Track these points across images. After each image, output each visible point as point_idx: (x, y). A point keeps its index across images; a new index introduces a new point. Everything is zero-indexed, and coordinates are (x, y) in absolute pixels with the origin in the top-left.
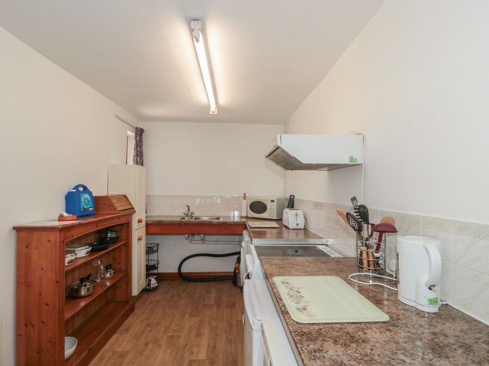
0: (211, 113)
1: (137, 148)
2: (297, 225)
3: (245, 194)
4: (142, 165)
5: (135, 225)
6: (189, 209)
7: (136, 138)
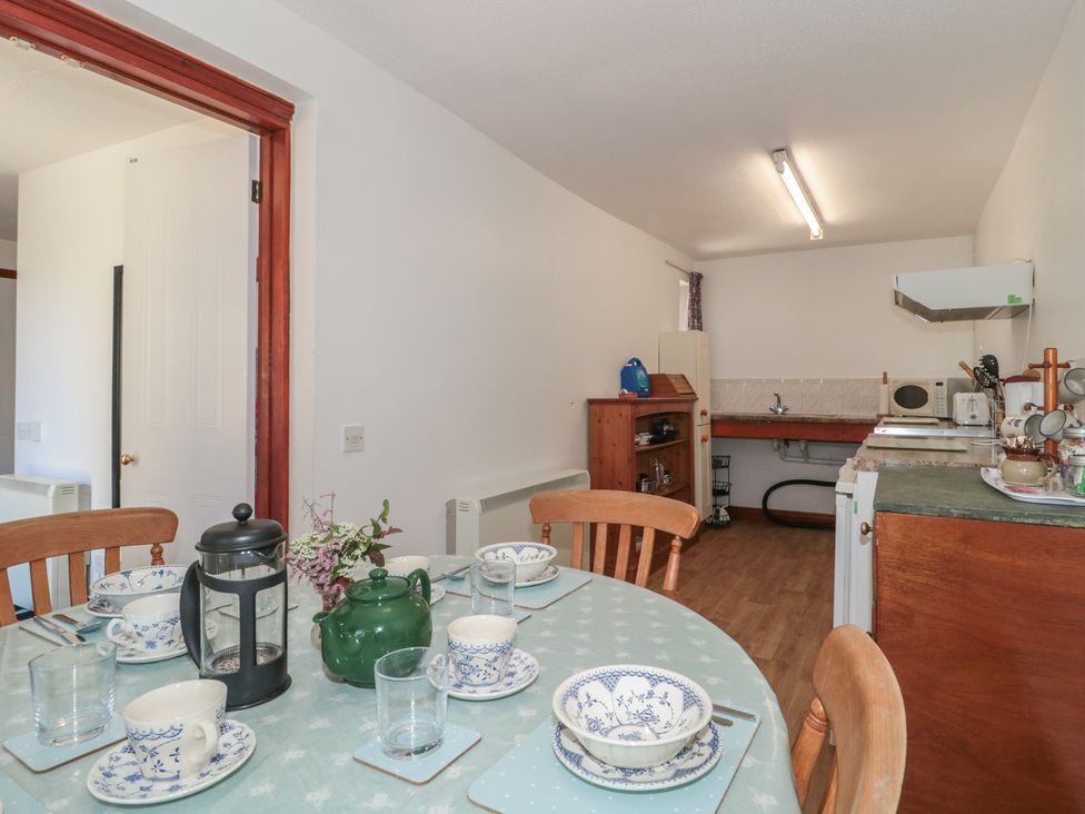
0: (812, 238)
1: (693, 305)
2: (973, 417)
3: (885, 374)
4: (700, 329)
5: (697, 419)
6: (779, 401)
7: (691, 290)
